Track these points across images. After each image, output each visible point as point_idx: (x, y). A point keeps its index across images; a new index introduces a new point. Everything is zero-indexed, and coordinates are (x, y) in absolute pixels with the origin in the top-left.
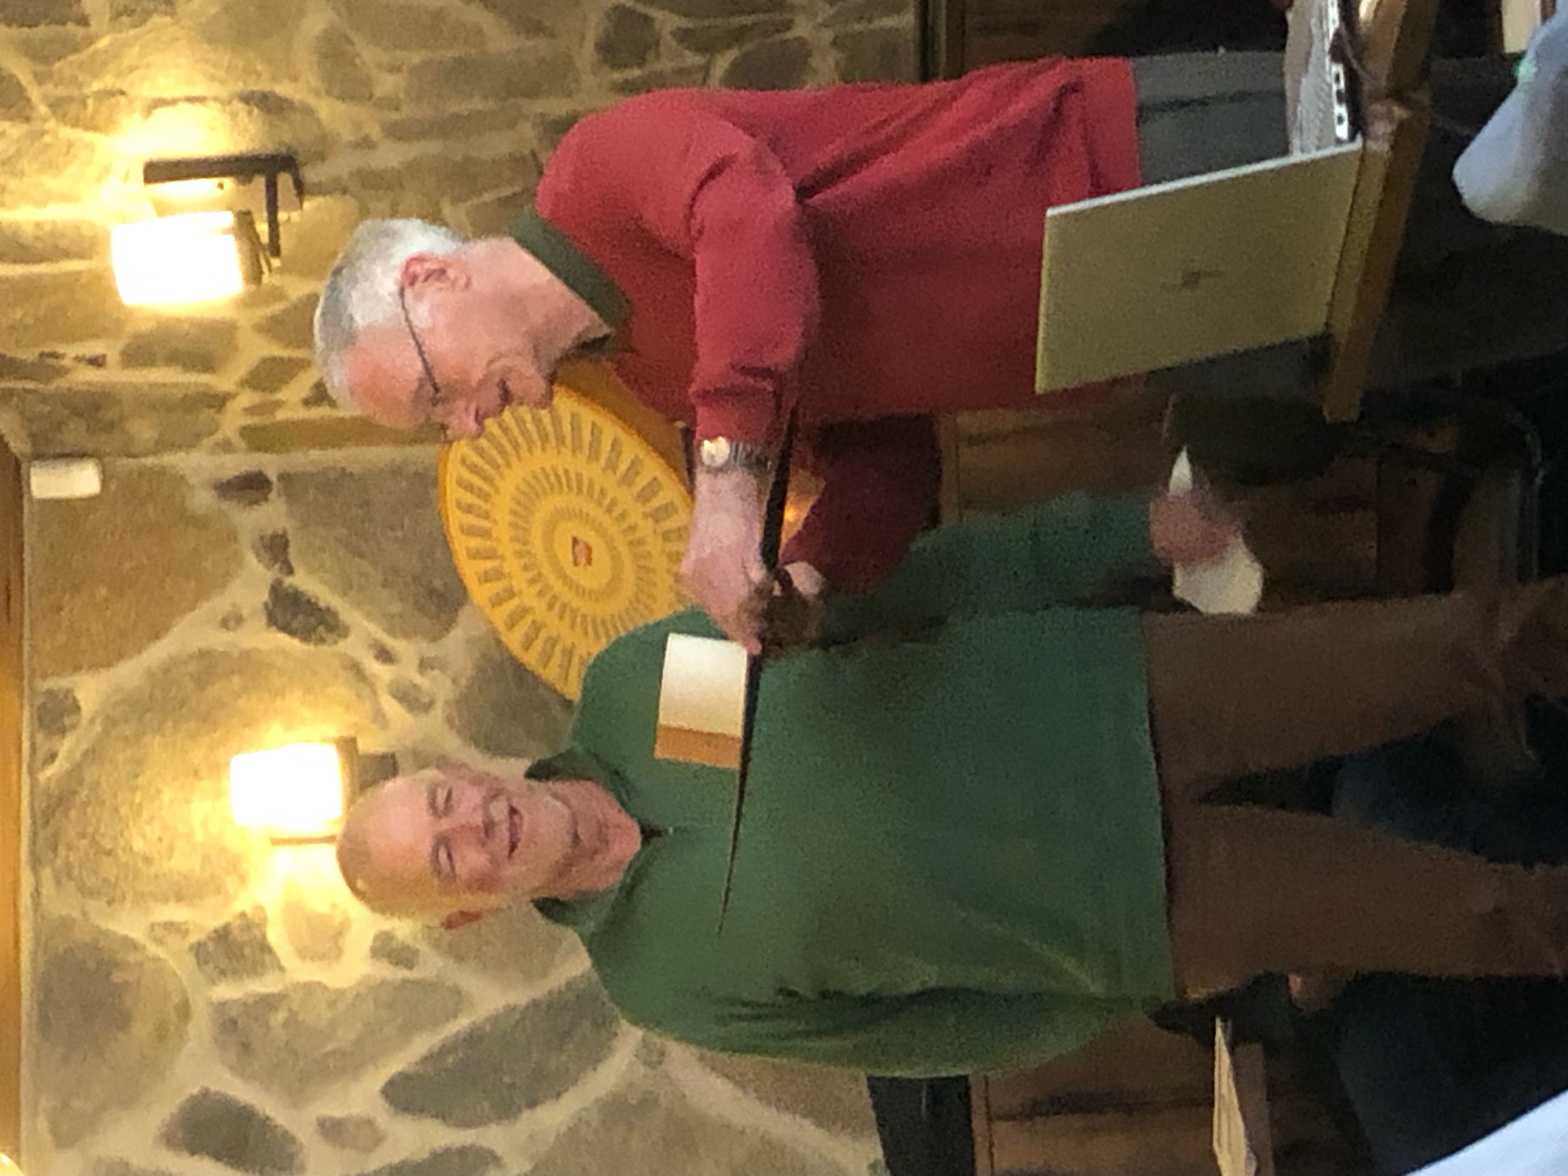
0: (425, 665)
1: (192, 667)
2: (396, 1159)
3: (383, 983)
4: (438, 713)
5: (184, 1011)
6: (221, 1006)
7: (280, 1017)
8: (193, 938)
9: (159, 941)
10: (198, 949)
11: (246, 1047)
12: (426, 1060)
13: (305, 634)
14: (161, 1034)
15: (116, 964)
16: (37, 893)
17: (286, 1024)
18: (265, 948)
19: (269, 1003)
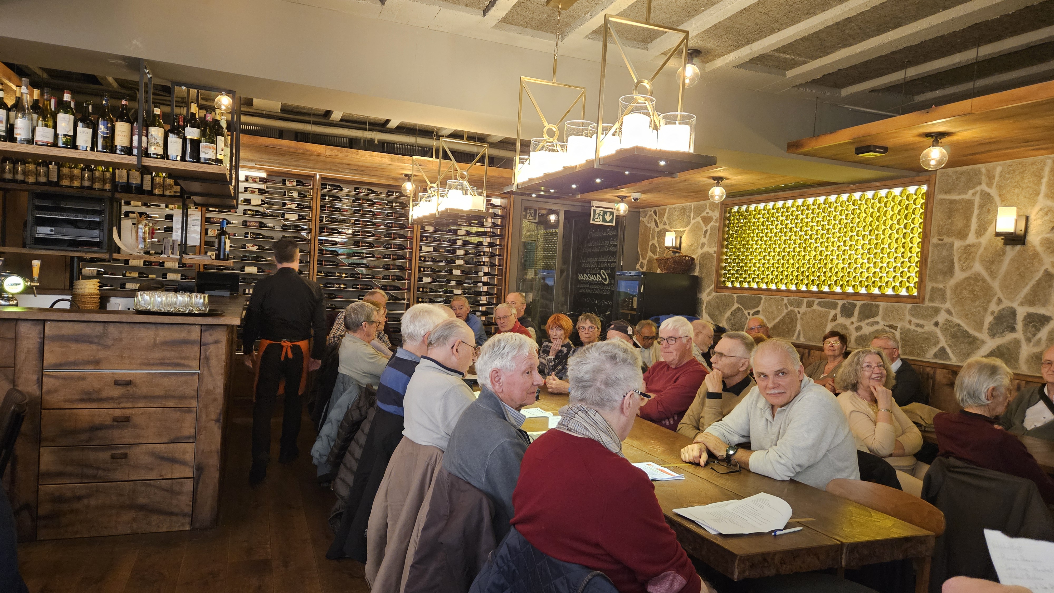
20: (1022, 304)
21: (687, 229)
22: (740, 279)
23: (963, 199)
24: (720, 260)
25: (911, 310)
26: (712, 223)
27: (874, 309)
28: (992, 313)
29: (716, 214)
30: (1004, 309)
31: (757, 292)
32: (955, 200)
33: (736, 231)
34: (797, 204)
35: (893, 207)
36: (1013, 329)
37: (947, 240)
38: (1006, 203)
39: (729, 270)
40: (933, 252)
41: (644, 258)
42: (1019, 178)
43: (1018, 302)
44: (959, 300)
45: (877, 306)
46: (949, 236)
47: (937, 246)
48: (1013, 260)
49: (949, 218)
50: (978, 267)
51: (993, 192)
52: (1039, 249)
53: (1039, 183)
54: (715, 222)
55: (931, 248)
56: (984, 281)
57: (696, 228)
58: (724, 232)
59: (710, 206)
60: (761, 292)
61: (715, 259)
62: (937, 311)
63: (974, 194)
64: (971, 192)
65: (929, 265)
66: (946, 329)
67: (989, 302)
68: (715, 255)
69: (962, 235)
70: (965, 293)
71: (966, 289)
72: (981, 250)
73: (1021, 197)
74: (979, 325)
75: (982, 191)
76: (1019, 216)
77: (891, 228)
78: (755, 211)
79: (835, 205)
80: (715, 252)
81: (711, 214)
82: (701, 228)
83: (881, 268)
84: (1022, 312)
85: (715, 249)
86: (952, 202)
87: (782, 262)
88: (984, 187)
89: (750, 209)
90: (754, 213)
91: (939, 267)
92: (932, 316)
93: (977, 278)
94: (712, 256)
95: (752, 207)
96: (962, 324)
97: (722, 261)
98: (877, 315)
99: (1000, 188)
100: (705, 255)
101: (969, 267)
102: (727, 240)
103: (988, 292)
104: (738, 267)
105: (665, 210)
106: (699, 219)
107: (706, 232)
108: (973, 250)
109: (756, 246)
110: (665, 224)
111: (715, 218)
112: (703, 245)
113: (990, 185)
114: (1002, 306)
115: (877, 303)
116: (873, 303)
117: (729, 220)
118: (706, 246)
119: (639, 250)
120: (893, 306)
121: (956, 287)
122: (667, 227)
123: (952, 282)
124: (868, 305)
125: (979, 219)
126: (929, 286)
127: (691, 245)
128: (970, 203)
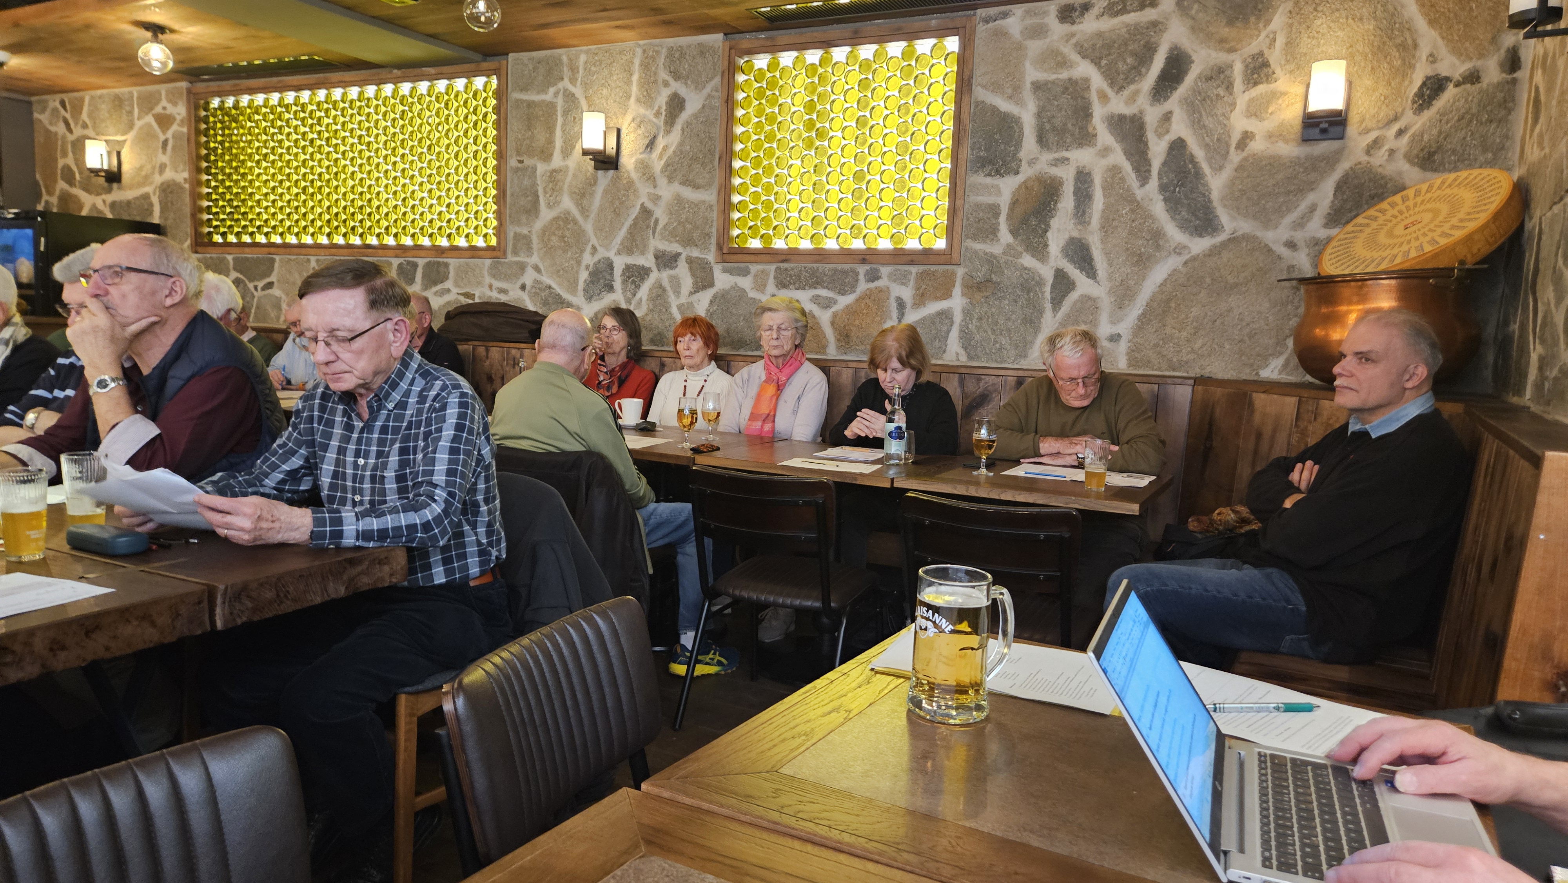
0: (1392, 152)
1: (1410, 41)
2: (1150, 144)
3: (1230, 137)
4: (1365, 158)
5: (1231, 50)
6: (1231, 66)
7: (1222, 93)
8: (1266, 51)
9: (1267, 36)
10: (1261, 54)
11: (1209, 79)
12: (1192, 155)
13: (1420, 94)
14: (1222, 41)
15: (1259, 18)
17: (1217, 95)
18: (1256, 84)
19: (1229, 87)
20: (619, 253)
21: (130, 137)
22: (236, 230)
23: (543, 101)
24: (196, 196)
25: (493, 267)
26: (175, 127)
27: (442, 269)
28: (587, 267)
29: (180, 111)
30: (599, 261)
31: (266, 250)
32: (533, 102)
33: (222, 143)
34: (317, 99)
35: (457, 111)
36: (610, 288)
37: (528, 162)
38: (592, 108)
39: (217, 213)
40: (512, 180)
41: (50, 193)
42: (606, 72)
43: (614, 250)
44: (548, 250)
45: (446, 265)
46: (531, 155)
47: (516, 170)
48: (606, 191)
49: (529, 127)
50: (567, 203)
51: (578, 91)
52: (634, 175)
53: (629, 82)
54: (180, 125)
55: (509, 175)
56: (575, 222)
57: (146, 137)
58: (198, 145)
59: (167, 95)
60: (272, 250)
61: (188, 193)
62: (522, 267)
63: (556, 94)
64: (552, 90)
65: (509, 199)
66: (536, 294)
67: (582, 251)
68: (187, 186)
69: (546, 155)
70: (555, 241)
71: (554, 234)
72: (569, 179)
73: (611, 101)
74: (572, 287)
75: (566, 90)
76: (608, 128)
77: (456, 142)
78: (249, 107)
79: (375, 102)
80: (185, 180)
81: (171, 109)
82: (154, 136)
83: (448, 206)
84: (620, 263)
85: (186, 175)
86: (530, 104)
87: (303, 197)
88: (566, 83)
89: (241, 104)
90: (248, 111)
91: (522, 203)
92: (517, 276)
93: (566, 219)
94: (182, 188)
95: (245, 100)
96: (554, 285)
97: (200, 196)
98: (447, 278)
99: (586, 86)
100: (169, 186)
101: (557, 203)
102: (207, 158)
103: (580, 236)
104: (232, 207)
105: (82, 100)
106: (149, 119)
107: (165, 143)
108: (559, 177)
109: (257, 171)
110: (85, 126)
111: (178, 118)
112: (162, 168)
113: (573, 81)
114: (597, 258)
115: (445, 260)
116: (441, 260)
117: (207, 123)
118: (167, 170)
119: (38, 177)
120: (467, 264)
121: (544, 231)
122: (89, 132)
123: (538, 225)
124: (435, 263)
125: (563, 131)
126: (511, 230)
127: (141, 168)
128: (552, 106)
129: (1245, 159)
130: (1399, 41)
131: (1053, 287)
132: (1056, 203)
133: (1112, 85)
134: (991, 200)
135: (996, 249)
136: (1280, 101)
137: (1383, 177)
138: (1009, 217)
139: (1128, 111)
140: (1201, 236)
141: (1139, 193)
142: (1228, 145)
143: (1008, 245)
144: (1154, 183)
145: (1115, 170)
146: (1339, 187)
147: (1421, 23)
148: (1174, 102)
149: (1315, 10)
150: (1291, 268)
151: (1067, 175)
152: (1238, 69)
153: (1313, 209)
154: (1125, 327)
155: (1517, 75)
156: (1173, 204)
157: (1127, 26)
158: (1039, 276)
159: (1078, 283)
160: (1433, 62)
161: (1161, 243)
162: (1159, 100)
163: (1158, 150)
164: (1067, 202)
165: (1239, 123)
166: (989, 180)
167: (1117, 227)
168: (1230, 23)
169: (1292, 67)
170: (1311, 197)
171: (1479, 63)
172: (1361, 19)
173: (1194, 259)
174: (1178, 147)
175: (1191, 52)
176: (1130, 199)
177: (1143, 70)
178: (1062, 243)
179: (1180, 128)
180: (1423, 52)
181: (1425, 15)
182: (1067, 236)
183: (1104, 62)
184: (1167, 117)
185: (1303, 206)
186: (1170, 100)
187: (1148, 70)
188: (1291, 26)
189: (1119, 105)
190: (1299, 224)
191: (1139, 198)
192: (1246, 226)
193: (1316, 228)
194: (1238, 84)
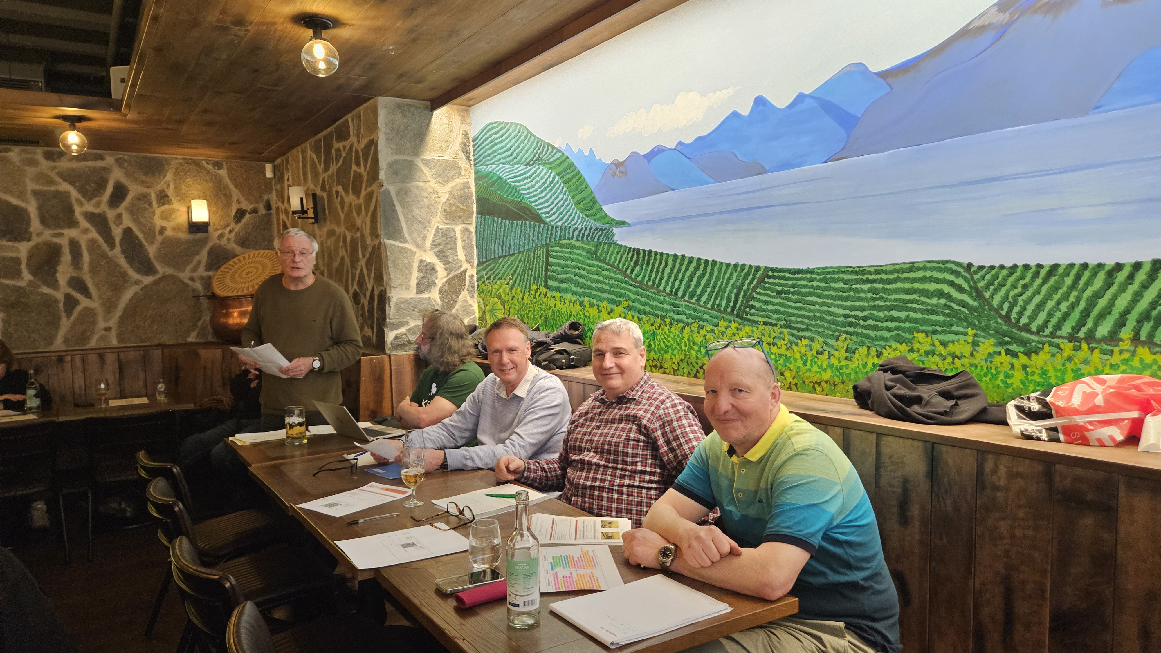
0: (229, 240)
1: (228, 193)
3: (155, 228)
4: (218, 242)
5: (148, 187)
6: (150, 195)
7: (147, 207)
8: (166, 190)
9: (165, 183)
10: (163, 191)
11: (139, 199)
12: (136, 236)
13: (236, 216)
14: (143, 182)
15: (159, 174)
16: (176, 159)
17: (145, 208)
18: (163, 204)
19: (150, 204)
129: (164, 239)
130: (224, 192)
131: (64, 303)
132: (60, 257)
133: (84, 197)
134: (14, 255)
135: (23, 284)
136: (176, 213)
137: (227, 250)
138: (28, 265)
139: (96, 211)
140: (147, 276)
141: (110, 254)
142: (154, 233)
143: (30, 281)
144: (118, 250)
145: (93, 241)
146: (210, 253)
147: (232, 186)
148: (122, 208)
149: (186, 174)
150: (194, 290)
151: (64, 242)
152: (153, 196)
153: (199, 263)
154: (113, 323)
155: (271, 211)
156: (130, 260)
157: (88, 167)
158: (55, 297)
159: (80, 300)
160: (239, 203)
161: (127, 279)
162: (113, 207)
163: (117, 232)
164: (66, 257)
165: (158, 222)
166: (10, 244)
167: (99, 271)
168: (146, 174)
169: (179, 198)
170: (198, 258)
171: (256, 205)
172: (207, 181)
173: (146, 287)
174: (128, 231)
175: (127, 185)
176: (104, 256)
177: (102, 191)
178: (66, 279)
179: (127, 222)
180: (235, 199)
181: (233, 183)
182: (69, 276)
183: (77, 184)
184: (119, 216)
185: (195, 261)
186: (120, 208)
187: (105, 192)
188: (176, 180)
189: (89, 207)
190: (195, 270)
191: (110, 256)
192: (169, 271)
193: (202, 271)
194: (155, 204)
